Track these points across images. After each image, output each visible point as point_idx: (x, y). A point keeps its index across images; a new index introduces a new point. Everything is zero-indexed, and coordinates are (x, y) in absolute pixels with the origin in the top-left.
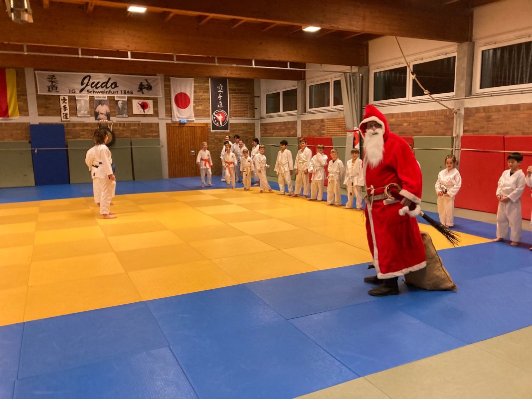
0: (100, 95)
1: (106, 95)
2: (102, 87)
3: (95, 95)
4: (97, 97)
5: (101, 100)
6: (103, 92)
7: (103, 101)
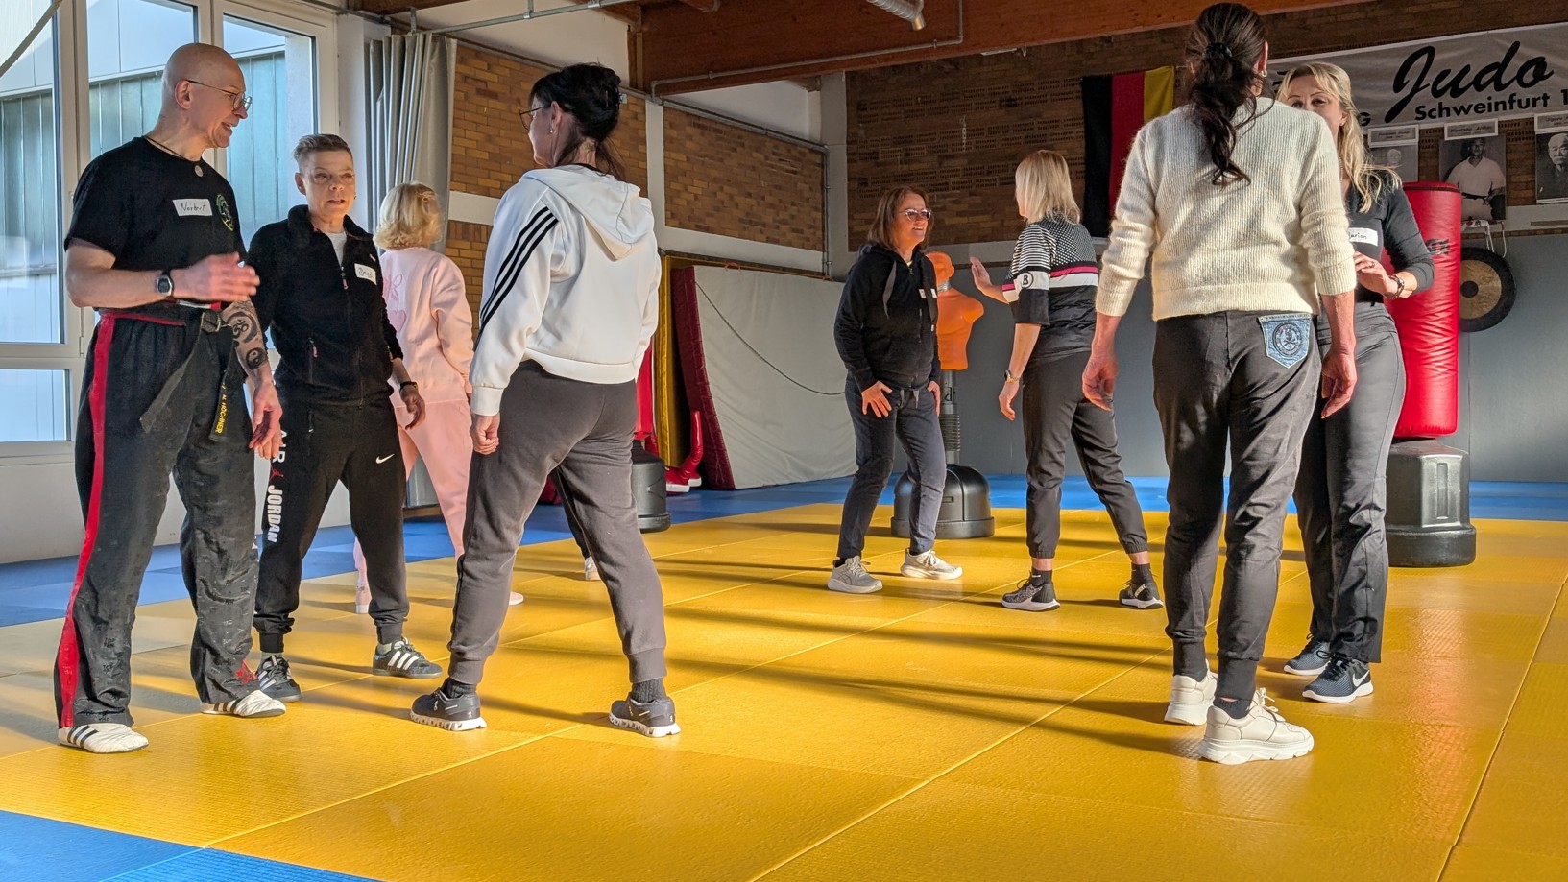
0: (1471, 120)
1: (1494, 120)
2: (1480, 88)
3: (1446, 124)
4: (1453, 131)
5: (1472, 141)
6: (1484, 106)
7: (1478, 143)
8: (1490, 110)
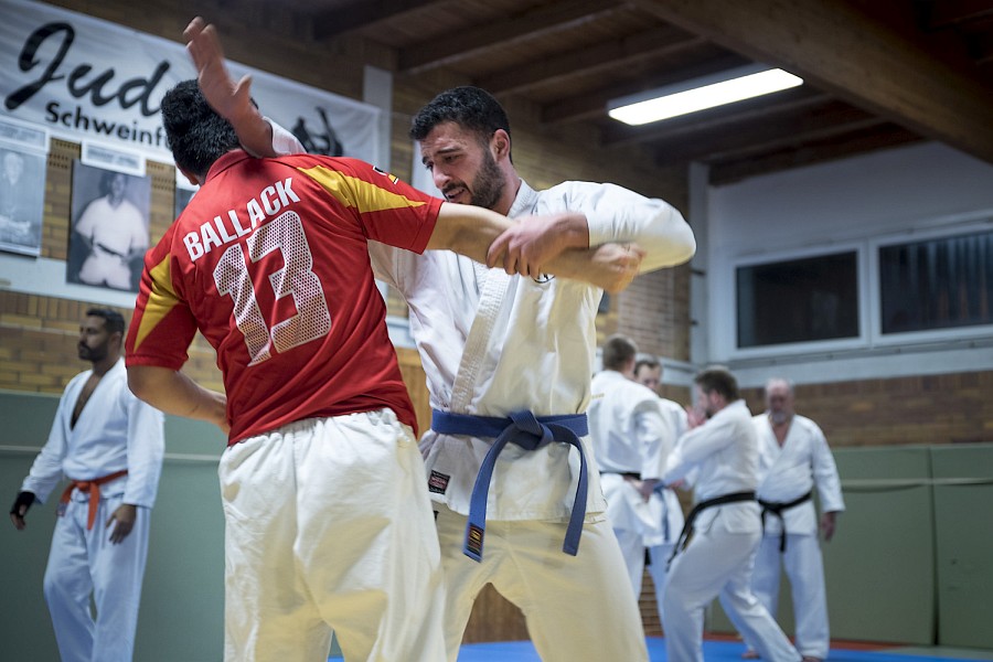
0: (112, 144)
1: (140, 153)
2: (125, 105)
5: (114, 174)
6: (128, 131)
7: (120, 178)
8: (134, 139)
